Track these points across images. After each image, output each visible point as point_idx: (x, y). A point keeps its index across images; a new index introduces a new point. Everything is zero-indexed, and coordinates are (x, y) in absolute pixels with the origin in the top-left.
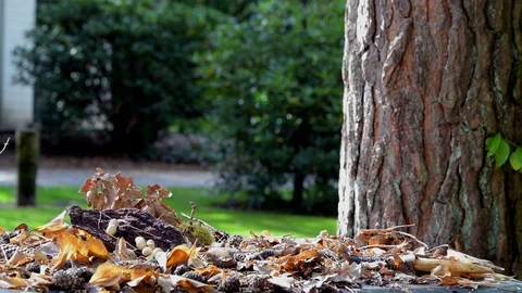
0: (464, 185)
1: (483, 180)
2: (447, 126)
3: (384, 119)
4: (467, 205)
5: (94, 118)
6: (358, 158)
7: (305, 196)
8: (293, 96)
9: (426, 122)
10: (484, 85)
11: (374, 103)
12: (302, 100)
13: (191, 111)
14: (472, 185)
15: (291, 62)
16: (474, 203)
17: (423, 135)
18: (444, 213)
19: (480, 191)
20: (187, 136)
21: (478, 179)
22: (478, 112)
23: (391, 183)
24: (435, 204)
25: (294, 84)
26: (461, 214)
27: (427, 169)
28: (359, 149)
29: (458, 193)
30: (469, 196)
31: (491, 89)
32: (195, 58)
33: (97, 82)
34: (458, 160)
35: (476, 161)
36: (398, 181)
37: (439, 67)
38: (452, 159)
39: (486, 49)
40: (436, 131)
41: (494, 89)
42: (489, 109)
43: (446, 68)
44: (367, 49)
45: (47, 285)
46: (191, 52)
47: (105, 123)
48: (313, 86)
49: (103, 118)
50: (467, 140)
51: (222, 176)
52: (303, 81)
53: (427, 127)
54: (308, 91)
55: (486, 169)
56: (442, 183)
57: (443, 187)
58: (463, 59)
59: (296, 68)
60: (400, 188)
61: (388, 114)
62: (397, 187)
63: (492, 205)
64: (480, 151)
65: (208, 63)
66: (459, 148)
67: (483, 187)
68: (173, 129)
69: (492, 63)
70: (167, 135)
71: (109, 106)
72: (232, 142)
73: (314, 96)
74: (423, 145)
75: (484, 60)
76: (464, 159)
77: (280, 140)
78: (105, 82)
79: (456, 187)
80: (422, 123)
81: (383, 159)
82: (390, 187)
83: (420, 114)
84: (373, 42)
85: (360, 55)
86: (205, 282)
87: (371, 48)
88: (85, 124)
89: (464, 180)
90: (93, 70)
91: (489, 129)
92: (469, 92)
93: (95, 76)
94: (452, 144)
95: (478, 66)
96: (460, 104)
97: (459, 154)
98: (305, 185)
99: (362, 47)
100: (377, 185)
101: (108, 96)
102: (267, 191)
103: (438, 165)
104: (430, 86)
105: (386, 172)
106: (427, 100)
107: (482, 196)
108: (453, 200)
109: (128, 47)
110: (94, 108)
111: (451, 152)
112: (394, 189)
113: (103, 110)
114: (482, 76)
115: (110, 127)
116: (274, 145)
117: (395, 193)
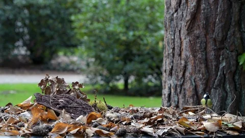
0: (227, 80)
1: (237, 77)
2: (218, 50)
3: (186, 47)
4: (229, 90)
5: (20, 48)
6: (172, 67)
7: (129, 87)
8: (124, 36)
9: (207, 47)
10: (237, 29)
11: (181, 39)
12: (128, 38)
13: (70, 45)
14: (231, 80)
15: (122, 19)
16: (232, 88)
17: (206, 55)
18: (217, 94)
19: (235, 82)
20: (68, 57)
21: (234, 77)
22: (234, 42)
23: (190, 79)
24: (212, 90)
25: (124, 30)
26: (225, 94)
27: (208, 72)
28: (173, 62)
29: (224, 84)
30: (229, 85)
31: (240, 31)
32: (73, 18)
33: (21, 30)
34: (224, 67)
35: (233, 67)
36: (193, 78)
37: (214, 20)
38: (221, 67)
39: (237, 10)
40: (213, 53)
41: (242, 30)
42: (239, 41)
43: (217, 20)
44: (176, 11)
45: (30, 134)
46: (71, 14)
47: (26, 51)
48: (133, 30)
49: (25, 48)
50: (228, 57)
51: (88, 77)
52: (128, 28)
53: (208, 51)
54: (131, 33)
55: (238, 72)
56: (216, 79)
57: (216, 81)
58: (226, 16)
59: (125, 22)
60: (195, 82)
61: (188, 44)
62: (193, 81)
63: (241, 90)
64: (235, 62)
65: (79, 20)
66: (224, 61)
67: (237, 81)
68: (61, 54)
69: (240, 17)
70: (58, 56)
71: (28, 42)
72: (93, 60)
73: (134, 35)
74: (206, 59)
75: (236, 16)
76: (227, 66)
77: (117, 58)
78: (26, 30)
79: (223, 81)
80: (205, 48)
81: (185, 67)
82: (189, 81)
83: (204, 44)
84: (180, 7)
85: (173, 14)
86: (109, 131)
87: (179, 10)
88: (16, 52)
89: (227, 77)
90: (19, 24)
91: (239, 51)
92: (229, 33)
93: (20, 27)
94: (221, 59)
95: (233, 19)
96: (224, 39)
97: (224, 64)
98: (130, 81)
99: (174, 10)
100: (182, 80)
101: (27, 37)
102: (111, 84)
103: (214, 70)
104: (209, 30)
105: (187, 74)
106: (208, 37)
107: (235, 85)
108: (221, 87)
109: (37, 12)
110: (20, 43)
111: (220, 63)
112: (191, 82)
113: (25, 44)
114: (235, 24)
115: (29, 53)
116: (113, 61)
117: (192, 84)
